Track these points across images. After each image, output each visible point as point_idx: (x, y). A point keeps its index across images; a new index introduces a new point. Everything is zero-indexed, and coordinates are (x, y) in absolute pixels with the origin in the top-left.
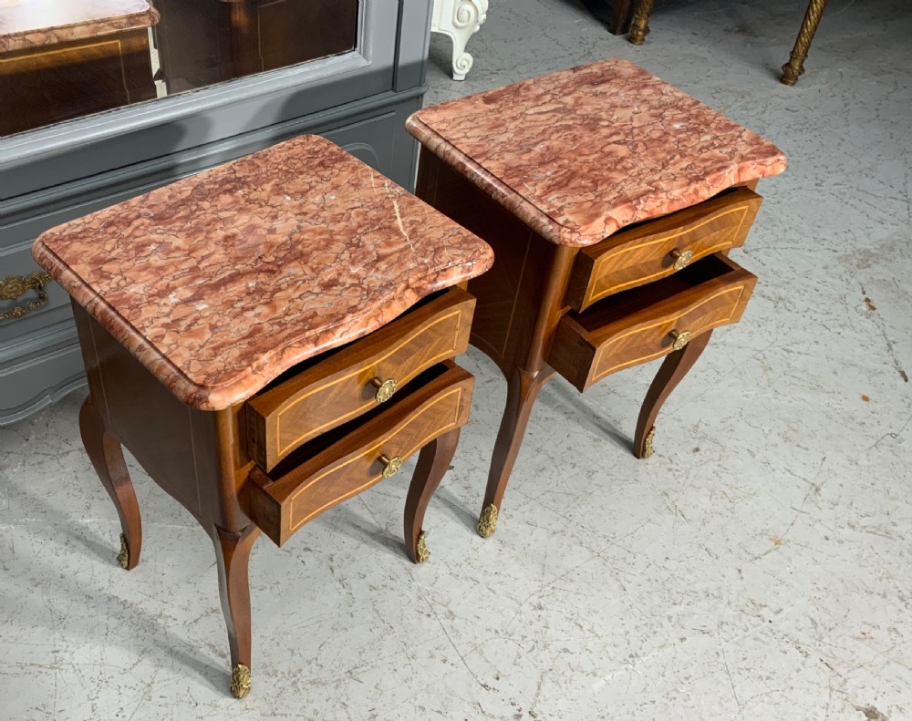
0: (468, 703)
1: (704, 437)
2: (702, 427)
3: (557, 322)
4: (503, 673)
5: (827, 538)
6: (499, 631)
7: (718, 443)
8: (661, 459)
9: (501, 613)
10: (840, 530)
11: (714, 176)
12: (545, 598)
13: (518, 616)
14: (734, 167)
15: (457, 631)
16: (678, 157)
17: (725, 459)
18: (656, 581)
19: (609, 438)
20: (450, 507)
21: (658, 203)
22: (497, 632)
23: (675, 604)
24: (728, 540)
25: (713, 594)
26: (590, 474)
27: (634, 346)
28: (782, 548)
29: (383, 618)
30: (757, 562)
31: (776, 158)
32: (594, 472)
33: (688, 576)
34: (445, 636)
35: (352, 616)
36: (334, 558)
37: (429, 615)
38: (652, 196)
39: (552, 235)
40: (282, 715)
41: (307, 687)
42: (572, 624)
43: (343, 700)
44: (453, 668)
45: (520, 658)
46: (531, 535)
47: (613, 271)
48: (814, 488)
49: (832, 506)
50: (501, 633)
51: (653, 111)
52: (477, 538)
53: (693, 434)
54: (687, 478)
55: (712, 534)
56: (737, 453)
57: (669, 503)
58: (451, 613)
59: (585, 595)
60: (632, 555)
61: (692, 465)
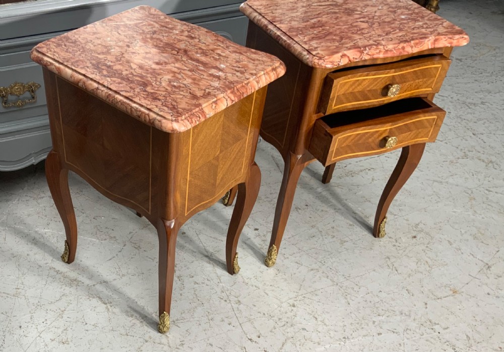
0: (239, 346)
1: (422, 231)
2: (421, 226)
3: (313, 122)
4: (263, 335)
5: (489, 294)
6: (266, 314)
7: (430, 235)
8: (390, 239)
9: (269, 305)
10: (499, 291)
11: (417, 41)
12: (298, 302)
13: (279, 308)
14: (432, 38)
15: (241, 311)
16: (398, 31)
17: (432, 244)
18: (371, 302)
19: (360, 225)
20: (252, 249)
21: (378, 51)
22: (264, 314)
23: (379, 315)
24: (422, 287)
25: (405, 314)
26: (342, 242)
27: (360, 142)
28: (457, 295)
29: (199, 298)
30: (439, 301)
31: (461, 36)
32: (345, 242)
33: (392, 302)
34: (233, 312)
35: (181, 295)
36: (177, 266)
37: (226, 301)
38: (375, 47)
39: (308, 60)
42: (311, 316)
44: (234, 328)
45: (275, 329)
46: (297, 269)
47: (348, 92)
48: (487, 266)
49: (496, 277)
50: (266, 315)
51: (390, 9)
52: (264, 267)
53: (415, 229)
54: (404, 251)
55: (413, 282)
56: (441, 242)
57: (389, 263)
58: (239, 301)
59: (323, 303)
60: (358, 287)
61: (409, 244)
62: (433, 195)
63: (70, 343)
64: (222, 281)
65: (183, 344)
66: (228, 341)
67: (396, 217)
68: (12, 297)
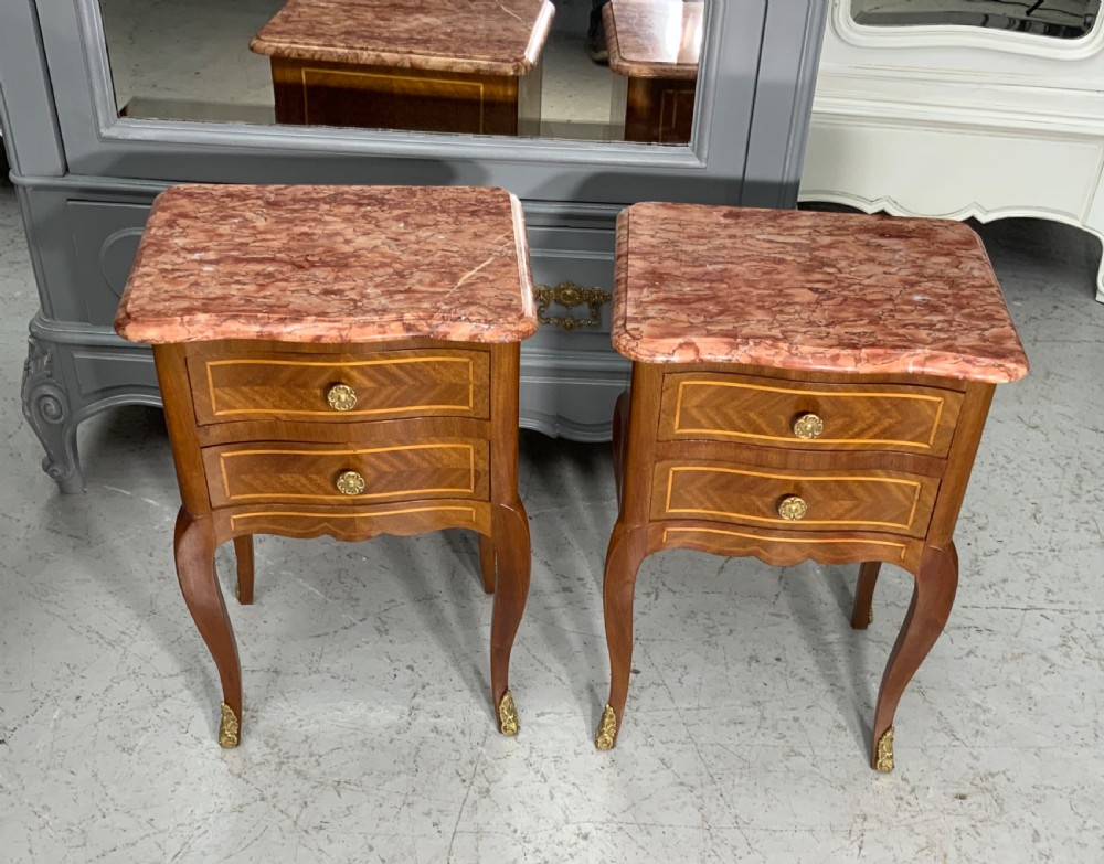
2: (1001, 780)
6: (518, 832)
7: (1000, 805)
8: (902, 784)
9: (539, 818)
12: (601, 832)
13: (554, 831)
14: (924, 352)
15: (476, 809)
16: (864, 322)
17: (989, 823)
19: (859, 732)
20: (594, 705)
21: (772, 352)
22: (515, 831)
26: (792, 754)
29: (418, 759)
32: (798, 754)
34: (460, 806)
36: (427, 688)
37: (464, 781)
38: (772, 343)
40: (244, 780)
41: (289, 772)
43: (308, 800)
44: (437, 835)
46: (654, 772)
50: (518, 834)
51: (912, 277)
53: (978, 781)
54: (913, 817)
56: (1016, 827)
57: (857, 828)
58: (488, 791)
59: (648, 853)
60: (749, 850)
61: (936, 808)
62: (1087, 726)
63: (135, 754)
64: (487, 742)
65: (321, 828)
66: (406, 854)
67: (956, 743)
68: (104, 645)
